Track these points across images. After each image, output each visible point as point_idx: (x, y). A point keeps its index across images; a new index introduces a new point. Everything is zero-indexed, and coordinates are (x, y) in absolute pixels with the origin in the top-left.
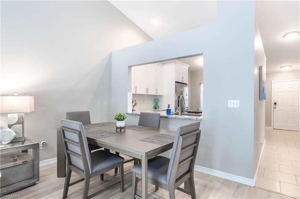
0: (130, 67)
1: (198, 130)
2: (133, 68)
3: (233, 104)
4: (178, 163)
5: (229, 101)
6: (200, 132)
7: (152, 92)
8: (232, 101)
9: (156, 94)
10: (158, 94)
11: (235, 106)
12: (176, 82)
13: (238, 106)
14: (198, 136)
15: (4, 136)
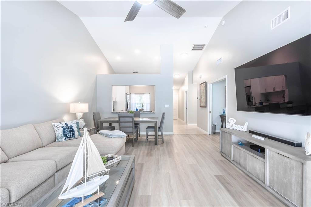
2: (113, 86)
8: (166, 105)
10: (116, 101)
12: (126, 94)
13: (169, 107)
15: (81, 124)
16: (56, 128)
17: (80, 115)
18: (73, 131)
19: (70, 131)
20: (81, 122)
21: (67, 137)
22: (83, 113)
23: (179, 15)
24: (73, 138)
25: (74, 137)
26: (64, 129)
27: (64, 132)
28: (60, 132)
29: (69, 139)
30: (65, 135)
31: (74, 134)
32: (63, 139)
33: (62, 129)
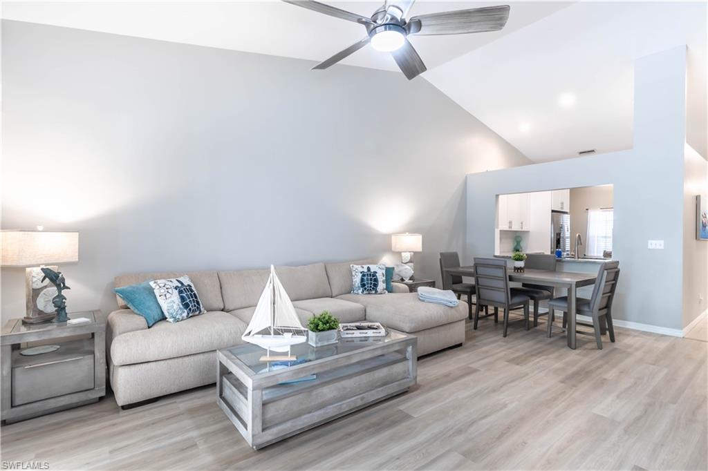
0: (497, 196)
1: (616, 268)
2: (500, 196)
3: (656, 244)
4: (601, 293)
5: (650, 242)
6: (619, 271)
7: (515, 228)
8: (654, 242)
9: (520, 230)
10: (523, 230)
11: (658, 247)
12: (553, 211)
13: (662, 247)
14: (617, 273)
15: (406, 272)
16: (354, 273)
17: (407, 256)
18: (376, 280)
19: (371, 280)
20: (406, 269)
21: (365, 289)
22: (412, 253)
23: (498, 22)
24: (374, 292)
25: (376, 292)
26: (364, 275)
27: (362, 280)
28: (357, 280)
29: (367, 292)
30: (363, 285)
31: (376, 285)
32: (360, 291)
33: (360, 275)
